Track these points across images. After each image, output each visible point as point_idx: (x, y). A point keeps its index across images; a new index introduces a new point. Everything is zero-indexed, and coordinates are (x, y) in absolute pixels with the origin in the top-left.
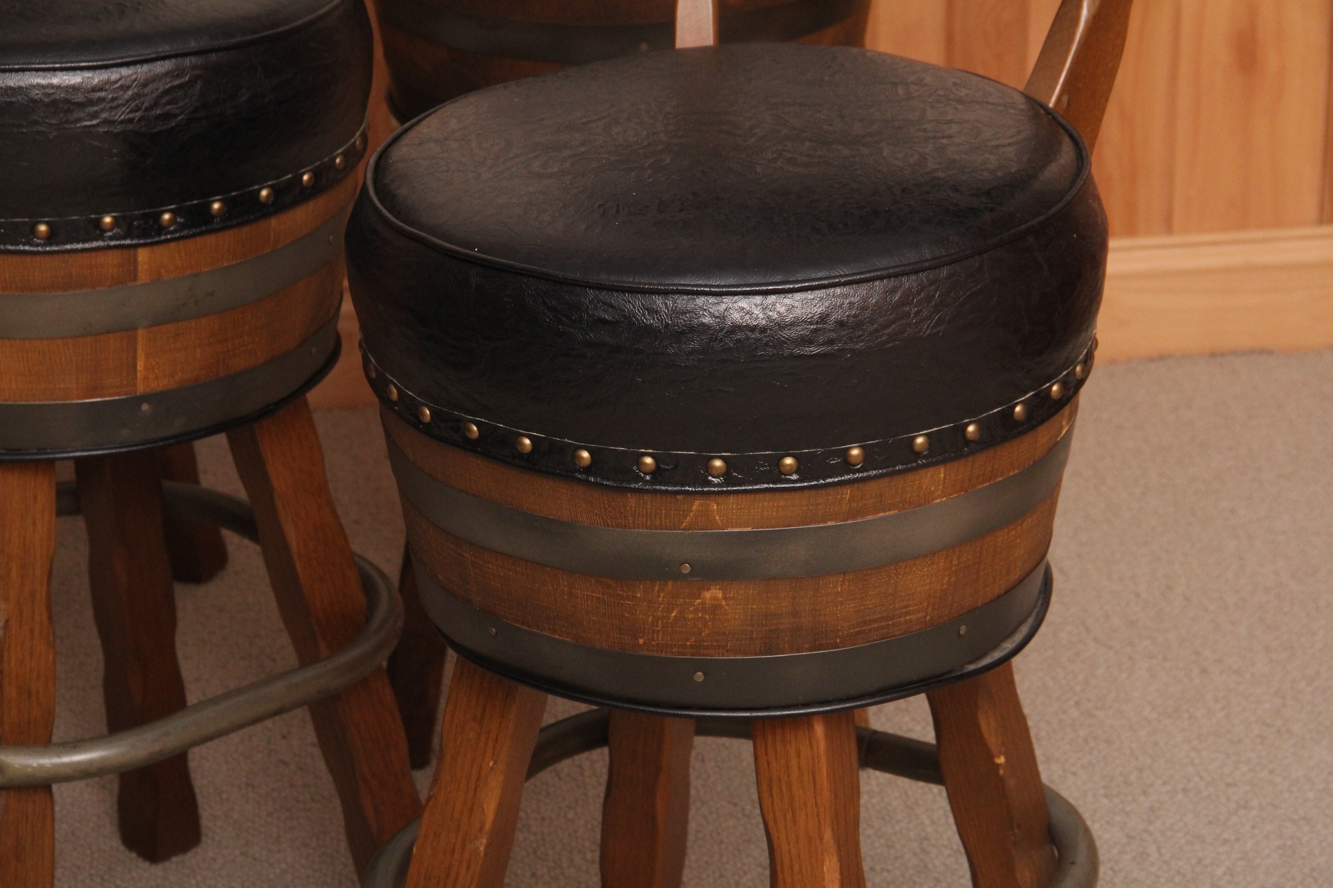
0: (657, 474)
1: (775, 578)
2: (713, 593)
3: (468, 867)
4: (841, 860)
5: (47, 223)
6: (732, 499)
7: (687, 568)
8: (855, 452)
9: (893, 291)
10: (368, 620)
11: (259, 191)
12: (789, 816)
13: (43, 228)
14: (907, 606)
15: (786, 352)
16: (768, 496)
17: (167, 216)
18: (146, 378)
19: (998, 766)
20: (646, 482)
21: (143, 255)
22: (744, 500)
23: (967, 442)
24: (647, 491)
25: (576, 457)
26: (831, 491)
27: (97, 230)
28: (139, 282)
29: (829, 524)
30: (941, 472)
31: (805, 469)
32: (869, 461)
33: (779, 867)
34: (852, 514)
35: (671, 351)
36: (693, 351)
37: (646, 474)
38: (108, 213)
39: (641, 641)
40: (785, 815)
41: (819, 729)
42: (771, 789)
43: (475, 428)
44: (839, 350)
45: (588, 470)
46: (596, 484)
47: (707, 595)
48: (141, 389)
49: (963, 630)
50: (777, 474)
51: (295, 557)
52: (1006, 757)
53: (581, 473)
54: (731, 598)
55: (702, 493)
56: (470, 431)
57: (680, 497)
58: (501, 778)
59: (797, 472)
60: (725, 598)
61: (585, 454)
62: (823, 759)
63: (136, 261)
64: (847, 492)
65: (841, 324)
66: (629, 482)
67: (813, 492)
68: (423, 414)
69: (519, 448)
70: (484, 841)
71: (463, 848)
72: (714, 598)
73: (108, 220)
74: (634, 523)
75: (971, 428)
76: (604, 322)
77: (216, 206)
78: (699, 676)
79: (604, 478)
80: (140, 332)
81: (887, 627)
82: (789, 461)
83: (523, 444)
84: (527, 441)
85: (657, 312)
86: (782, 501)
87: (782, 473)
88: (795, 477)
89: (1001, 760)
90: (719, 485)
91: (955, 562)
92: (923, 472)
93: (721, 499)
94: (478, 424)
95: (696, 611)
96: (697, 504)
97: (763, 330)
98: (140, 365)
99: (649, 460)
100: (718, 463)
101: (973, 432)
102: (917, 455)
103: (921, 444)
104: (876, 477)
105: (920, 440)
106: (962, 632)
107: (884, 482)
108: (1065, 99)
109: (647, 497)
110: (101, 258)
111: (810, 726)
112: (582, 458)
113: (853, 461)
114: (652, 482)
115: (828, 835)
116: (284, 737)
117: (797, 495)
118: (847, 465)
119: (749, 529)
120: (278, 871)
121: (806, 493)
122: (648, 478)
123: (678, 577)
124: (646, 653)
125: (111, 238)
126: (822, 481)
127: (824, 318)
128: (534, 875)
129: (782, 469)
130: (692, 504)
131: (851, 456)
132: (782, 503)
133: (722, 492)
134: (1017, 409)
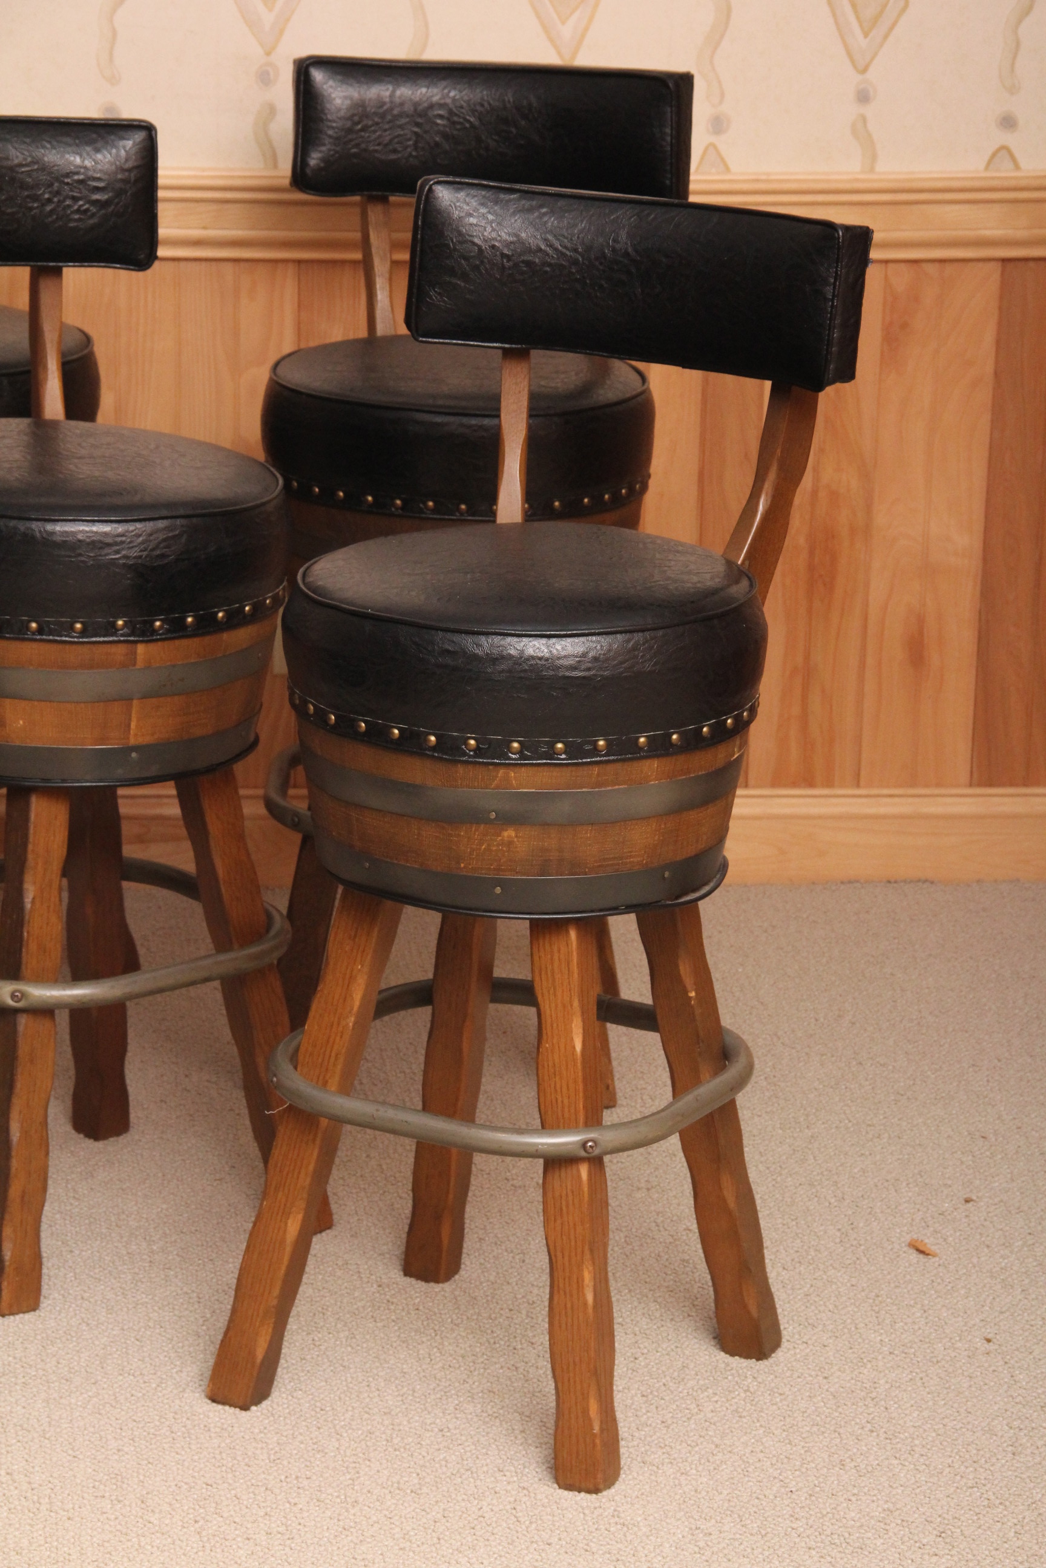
0: (478, 751)
1: (548, 825)
2: (509, 833)
3: (341, 1037)
4: (584, 1021)
5: (82, 623)
6: (523, 769)
7: (493, 815)
8: (601, 743)
9: (628, 641)
10: (268, 931)
11: (217, 613)
12: (552, 991)
13: (78, 626)
14: (631, 852)
15: (561, 674)
16: (546, 768)
17: (158, 623)
18: (136, 735)
19: (690, 998)
20: (470, 756)
21: (141, 648)
22: (531, 771)
23: (671, 744)
24: (471, 762)
25: (427, 741)
26: (585, 768)
27: (111, 629)
28: (138, 667)
29: (584, 790)
30: (655, 763)
31: (571, 751)
32: (610, 749)
33: (544, 1026)
34: (599, 785)
35: (489, 670)
36: (503, 671)
37: (470, 751)
38: (121, 618)
39: (462, 865)
40: (549, 991)
41: (573, 934)
42: (540, 975)
43: (363, 725)
44: (593, 675)
45: (434, 748)
46: (439, 758)
47: (506, 834)
48: (132, 741)
49: (667, 874)
50: (551, 754)
51: (221, 882)
52: (696, 993)
53: (430, 750)
54: (520, 837)
55: (505, 764)
56: (360, 726)
57: (491, 767)
58: (366, 977)
59: (565, 753)
60: (516, 836)
61: (433, 738)
62: (575, 954)
63: (135, 653)
64: (596, 770)
65: (596, 659)
66: (460, 756)
67: (574, 768)
68: (330, 719)
70: (353, 1019)
71: (339, 1024)
72: (509, 836)
73: (120, 623)
74: (461, 784)
75: (675, 737)
76: (448, 651)
77: (190, 620)
78: (498, 890)
79: (443, 754)
80: (135, 702)
81: (618, 864)
82: (560, 745)
83: (393, 733)
84: (396, 731)
85: (481, 646)
86: (556, 772)
87: (556, 753)
88: (563, 756)
89: (693, 994)
90: (516, 759)
91: (663, 826)
92: (644, 762)
93: (517, 769)
95: (498, 845)
96: (501, 772)
97: (547, 660)
98: (133, 725)
99: (472, 742)
100: (516, 745)
101: (676, 739)
102: (641, 749)
103: (644, 742)
104: (613, 761)
105: (642, 740)
106: (666, 876)
107: (619, 766)
108: (747, 563)
109: (470, 767)
110: (114, 649)
111: (567, 932)
112: (431, 741)
113: (600, 748)
114: (474, 757)
115: (576, 1003)
116: (186, 1076)
117: (565, 769)
118: (595, 751)
119: (534, 790)
120: (186, 1148)
121: (570, 768)
122: (472, 753)
123: (488, 822)
124: (465, 873)
125: (122, 635)
126: (580, 761)
127: (584, 655)
128: (368, 1156)
129: (556, 751)
130: (498, 772)
131: (599, 745)
132: (555, 774)
133: (518, 764)
134: (705, 729)
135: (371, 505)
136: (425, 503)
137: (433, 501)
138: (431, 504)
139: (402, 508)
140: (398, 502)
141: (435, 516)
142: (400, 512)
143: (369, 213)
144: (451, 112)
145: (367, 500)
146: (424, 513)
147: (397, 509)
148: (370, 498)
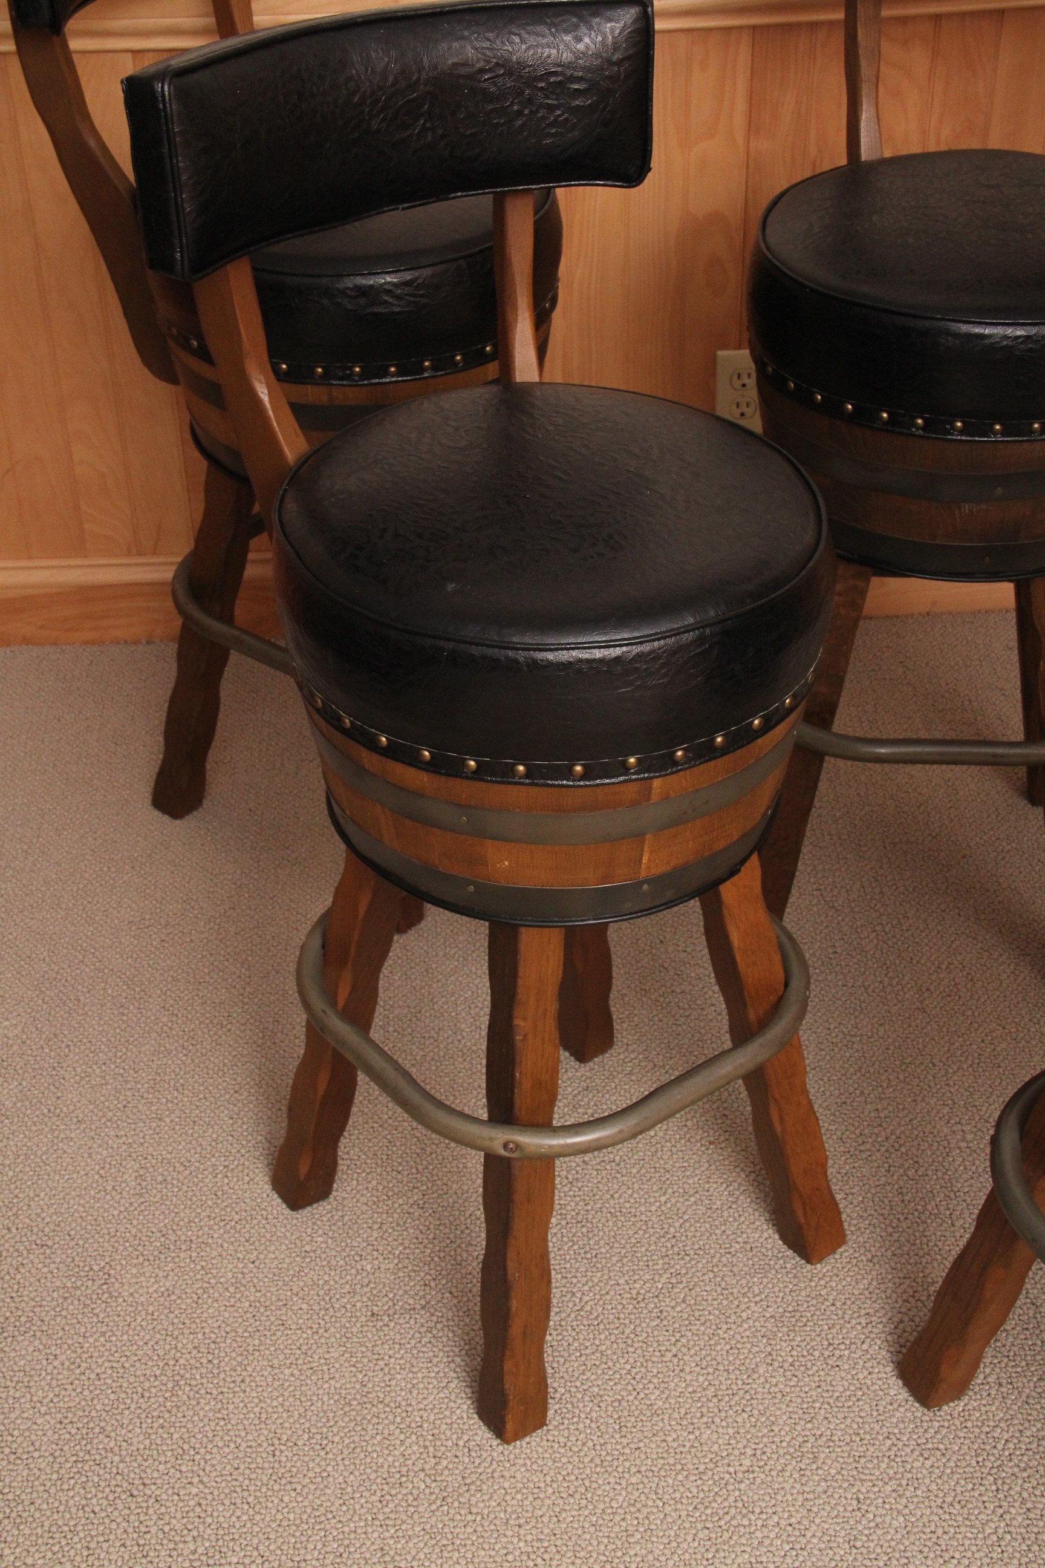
5: (582, 765)
11: (753, 721)
13: (578, 768)
17: (680, 753)
18: (648, 868)
21: (656, 783)
27: (625, 769)
28: (652, 802)
38: (632, 755)
48: (643, 874)
63: (650, 787)
73: (632, 760)
77: (719, 739)
80: (647, 836)
98: (645, 860)
110: (623, 788)
125: (634, 774)
135: (886, 423)
136: (952, 423)
137: (961, 421)
138: (959, 424)
139: (924, 428)
140: (920, 421)
141: (964, 438)
142: (921, 432)
145: (882, 417)
146: (952, 434)
147: (918, 428)
148: (885, 415)
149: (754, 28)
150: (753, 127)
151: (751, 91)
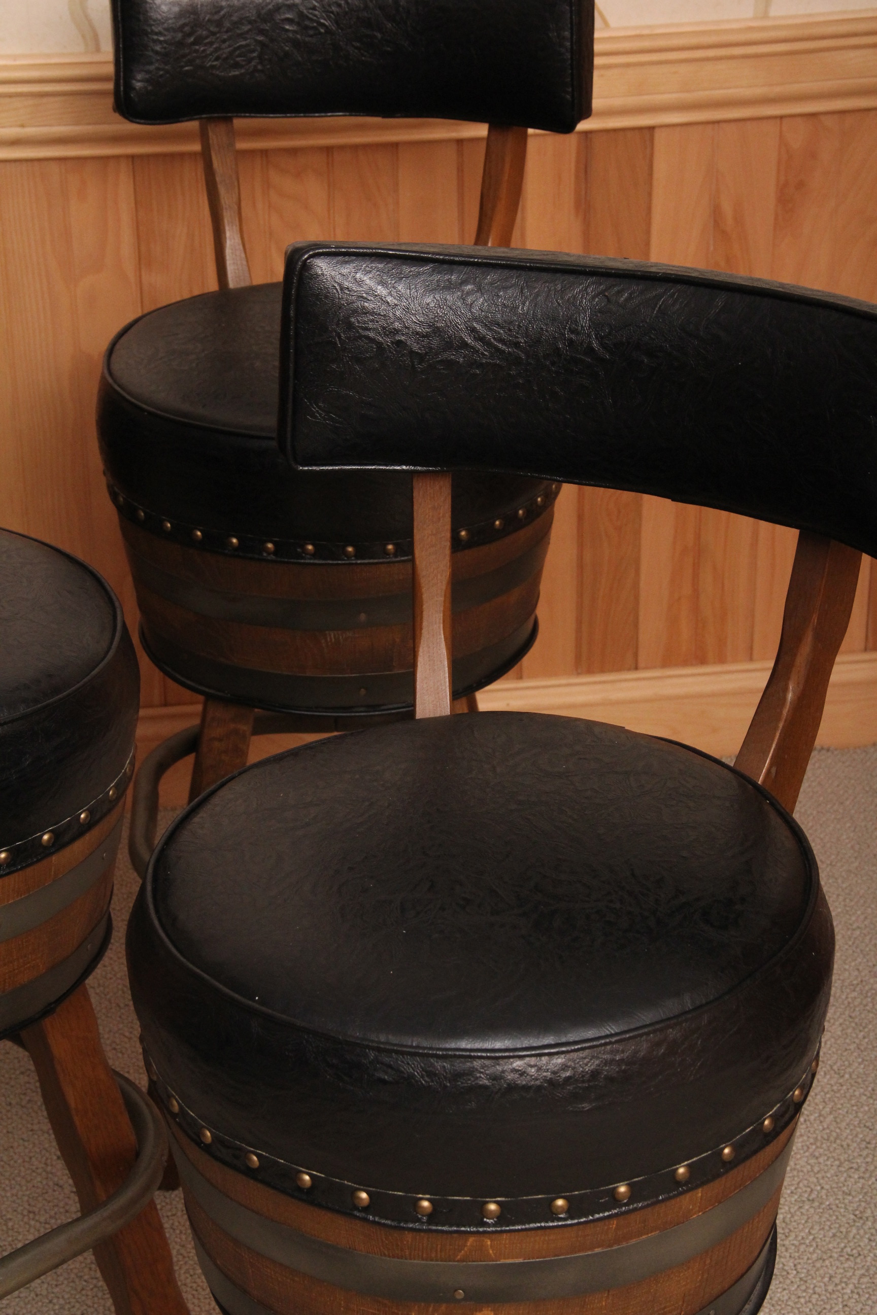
0: (433, 1217)
1: (545, 1299)
2: (485, 1314)
6: (505, 1236)
7: (460, 1293)
8: (623, 1189)
9: (658, 1044)
16: (539, 1232)
20: (423, 1223)
22: (517, 1238)
23: (723, 1162)
24: (425, 1230)
25: (355, 1197)
26: (599, 1224)
29: (597, 1250)
30: (699, 1194)
31: (576, 1209)
32: (636, 1194)
34: (617, 1241)
35: (449, 1111)
36: (471, 1111)
37: (423, 1215)
43: (255, 1159)
45: (366, 1209)
46: (374, 1222)
47: (479, 1314)
50: (549, 1215)
53: (360, 1211)
55: (478, 1232)
56: (251, 1160)
57: (455, 1235)
59: (568, 1211)
61: (364, 1195)
64: (614, 1223)
65: (610, 1079)
66: (406, 1222)
67: (580, 1227)
68: (204, 1135)
69: (299, 1183)
74: (410, 1254)
75: (727, 1151)
76: (384, 1082)
79: (381, 1217)
82: (560, 1202)
83: (302, 1180)
84: (307, 1178)
85: (435, 1075)
86: (553, 1235)
87: (553, 1213)
88: (565, 1216)
90: (494, 1225)
91: (708, 1262)
92: (682, 1197)
93: (494, 1236)
94: (258, 1156)
96: (471, 1240)
97: (539, 1088)
99: (426, 1204)
100: (492, 1207)
101: (728, 1154)
102: (679, 1183)
103: (683, 1174)
104: (639, 1208)
105: (681, 1171)
107: (648, 1210)
109: (423, 1235)
112: (361, 1199)
113: (620, 1197)
114: (429, 1222)
117: (566, 1230)
118: (614, 1200)
119: (521, 1260)
121: (574, 1229)
122: (425, 1219)
123: (452, 1301)
126: (591, 1218)
127: (595, 1074)
129: (554, 1210)
130: (466, 1240)
131: (619, 1193)
132: (552, 1237)
133: (496, 1232)
134: (767, 1122)
135: (237, 549)
136: (303, 547)
137: (313, 544)
138: (310, 547)
139: (275, 553)
140: (270, 545)
141: (316, 561)
142: (273, 557)
143: (210, 134)
144: (301, 15)
145: (232, 543)
146: (303, 558)
147: (269, 554)
148: (235, 541)
149: (132, 158)
150: (143, 260)
151: (137, 223)
